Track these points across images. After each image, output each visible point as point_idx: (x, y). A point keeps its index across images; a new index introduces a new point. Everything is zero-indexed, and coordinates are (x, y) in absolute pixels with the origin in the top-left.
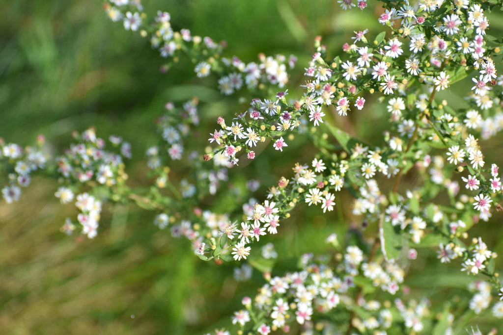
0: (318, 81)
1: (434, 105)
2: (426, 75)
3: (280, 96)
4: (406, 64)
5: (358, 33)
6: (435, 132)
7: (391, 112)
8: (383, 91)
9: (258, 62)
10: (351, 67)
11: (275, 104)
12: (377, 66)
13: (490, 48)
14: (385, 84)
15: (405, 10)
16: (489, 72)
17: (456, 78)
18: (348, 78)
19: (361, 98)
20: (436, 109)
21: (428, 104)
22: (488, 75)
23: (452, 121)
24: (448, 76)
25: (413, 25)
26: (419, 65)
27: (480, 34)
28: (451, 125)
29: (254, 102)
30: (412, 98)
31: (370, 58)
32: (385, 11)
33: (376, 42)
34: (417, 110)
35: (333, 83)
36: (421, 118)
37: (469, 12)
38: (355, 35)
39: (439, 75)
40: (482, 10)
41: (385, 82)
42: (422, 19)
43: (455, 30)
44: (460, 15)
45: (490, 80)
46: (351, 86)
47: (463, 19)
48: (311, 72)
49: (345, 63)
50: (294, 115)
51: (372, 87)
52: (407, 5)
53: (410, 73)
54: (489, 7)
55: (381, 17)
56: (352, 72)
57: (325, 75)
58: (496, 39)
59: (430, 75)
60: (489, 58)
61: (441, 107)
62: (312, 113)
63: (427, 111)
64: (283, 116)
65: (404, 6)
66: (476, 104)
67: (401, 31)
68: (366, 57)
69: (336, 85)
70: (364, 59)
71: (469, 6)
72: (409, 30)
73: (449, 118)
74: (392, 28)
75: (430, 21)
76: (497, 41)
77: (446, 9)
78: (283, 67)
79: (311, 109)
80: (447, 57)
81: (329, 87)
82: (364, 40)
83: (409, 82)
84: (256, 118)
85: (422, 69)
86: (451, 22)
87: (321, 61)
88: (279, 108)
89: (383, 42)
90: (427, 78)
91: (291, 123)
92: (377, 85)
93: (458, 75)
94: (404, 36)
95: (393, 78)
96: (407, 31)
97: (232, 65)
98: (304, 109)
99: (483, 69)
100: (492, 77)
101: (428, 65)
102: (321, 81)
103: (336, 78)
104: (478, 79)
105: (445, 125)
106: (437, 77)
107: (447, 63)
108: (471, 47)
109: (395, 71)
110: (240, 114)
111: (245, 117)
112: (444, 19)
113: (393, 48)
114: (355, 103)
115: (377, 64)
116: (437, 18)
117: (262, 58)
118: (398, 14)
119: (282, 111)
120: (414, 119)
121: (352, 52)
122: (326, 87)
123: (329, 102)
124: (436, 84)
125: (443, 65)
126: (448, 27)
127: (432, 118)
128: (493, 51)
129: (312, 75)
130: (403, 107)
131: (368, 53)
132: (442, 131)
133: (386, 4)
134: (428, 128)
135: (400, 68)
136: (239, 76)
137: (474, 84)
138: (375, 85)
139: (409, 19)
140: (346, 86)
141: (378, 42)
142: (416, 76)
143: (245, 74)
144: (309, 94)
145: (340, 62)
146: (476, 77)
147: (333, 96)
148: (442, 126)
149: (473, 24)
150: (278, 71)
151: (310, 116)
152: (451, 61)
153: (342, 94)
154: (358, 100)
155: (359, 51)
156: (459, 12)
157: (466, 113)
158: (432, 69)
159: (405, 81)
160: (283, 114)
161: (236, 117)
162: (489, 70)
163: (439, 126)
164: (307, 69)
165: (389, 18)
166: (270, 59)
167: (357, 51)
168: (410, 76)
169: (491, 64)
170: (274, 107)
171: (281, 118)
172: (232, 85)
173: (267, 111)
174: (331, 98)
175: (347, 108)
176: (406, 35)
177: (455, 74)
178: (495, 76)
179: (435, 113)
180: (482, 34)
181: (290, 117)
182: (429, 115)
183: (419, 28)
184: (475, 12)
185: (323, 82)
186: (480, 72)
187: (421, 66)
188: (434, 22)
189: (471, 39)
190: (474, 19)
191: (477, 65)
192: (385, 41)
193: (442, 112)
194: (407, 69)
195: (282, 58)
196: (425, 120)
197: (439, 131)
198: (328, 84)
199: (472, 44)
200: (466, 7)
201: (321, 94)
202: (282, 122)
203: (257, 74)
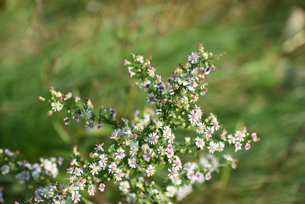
0: (75, 177)
1: (147, 184)
2: (141, 167)
3: (53, 186)
4: (129, 162)
5: (98, 145)
6: (148, 201)
7: (121, 190)
8: (116, 179)
9: (40, 163)
10: (95, 166)
11: (50, 191)
12: (110, 165)
13: (178, 150)
14: (116, 174)
15: (126, 129)
16: (178, 165)
17: (159, 168)
18: (93, 174)
19: (102, 184)
20: (148, 187)
21: (143, 184)
22: (177, 166)
23: (158, 194)
24: (154, 168)
25: (131, 139)
26: (136, 162)
27: (170, 143)
28: (157, 196)
29: (37, 191)
30: (133, 181)
31: (106, 160)
32: (114, 131)
33: (109, 151)
34: (137, 188)
35: (84, 177)
36: (140, 192)
37: (163, 131)
38: (97, 147)
39: (149, 167)
40: (171, 129)
41: (117, 174)
42: (136, 136)
43: (156, 142)
44: (158, 133)
45: (179, 169)
46: (95, 178)
47: (160, 135)
48: (71, 171)
49: (91, 165)
50: (62, 197)
51: (109, 177)
52: (127, 126)
53: (131, 167)
54: (175, 126)
55: (111, 135)
56: (95, 169)
57: (79, 172)
58: (180, 144)
59: (143, 167)
60: (177, 156)
61: (151, 186)
62: (73, 195)
63: (143, 189)
64: (55, 198)
65: (125, 127)
66: (172, 182)
67: (124, 143)
68: (104, 160)
69: (87, 179)
70: (103, 161)
71: (163, 127)
72: (128, 142)
73: (156, 191)
74: (118, 142)
75: (141, 136)
76: (181, 145)
77: (150, 128)
78: (55, 165)
79: (72, 193)
80: (152, 156)
81: (82, 180)
82: (102, 149)
83: (130, 172)
84: (39, 201)
85: (138, 164)
86: (153, 137)
87: (77, 164)
88: (53, 193)
89: (113, 150)
90: (142, 169)
91: (60, 203)
92: (112, 175)
93: (160, 166)
94: (126, 146)
95: (121, 170)
96: (127, 143)
97: (23, 166)
98: (68, 193)
99: (174, 163)
100: (180, 168)
101: (142, 161)
102: (77, 176)
103: (86, 174)
104: (171, 169)
105: (154, 197)
106: (147, 168)
107: (153, 159)
108: (166, 152)
109: (122, 166)
110: (28, 199)
111: (32, 200)
112: (149, 135)
113: (119, 154)
114: (99, 188)
115: (110, 164)
116: (145, 134)
117: (42, 160)
118: (122, 132)
119: (54, 195)
120: (136, 193)
121: (95, 157)
122: (80, 180)
123: (82, 189)
124: (147, 173)
125: (151, 161)
126: (151, 140)
127: (146, 193)
128: (179, 151)
129: (71, 173)
130: (128, 187)
131: (105, 157)
132: (153, 201)
133: (114, 126)
134: (144, 198)
135: (125, 164)
136: (28, 173)
137: (169, 172)
138: (110, 176)
139: (128, 136)
140: (92, 179)
141: (111, 151)
142: (135, 168)
143: (31, 171)
144: (71, 184)
145: (88, 164)
146: (170, 168)
147: (85, 185)
148: (152, 198)
149: (166, 137)
150: (52, 168)
151: (72, 198)
152: (155, 158)
153: (91, 182)
154: (101, 185)
155: (99, 157)
156: (157, 131)
157: (166, 188)
158: (144, 163)
159: (128, 172)
160: (55, 197)
161: (26, 201)
162: (177, 164)
163: (150, 198)
164: (68, 170)
165: (116, 136)
166: (46, 161)
167: (98, 157)
168: (131, 169)
169: (178, 160)
170: (50, 193)
171: (54, 200)
172: (24, 178)
173: (45, 196)
174: (83, 187)
175: (94, 190)
176: (127, 145)
177: (158, 166)
178: (181, 167)
179: (148, 190)
180: (171, 143)
181: (60, 199)
182: (144, 191)
183: (134, 140)
184: (167, 130)
185: (78, 177)
186: (172, 165)
187: (138, 162)
188: (143, 136)
189: (165, 147)
190: (166, 135)
191: (170, 161)
192: (114, 150)
193: (151, 188)
194: (129, 165)
195: (54, 159)
196: (142, 194)
197: (151, 201)
198: (81, 178)
199: (166, 150)
200: (161, 128)
201: (77, 184)
202: (55, 203)
203: (39, 170)
